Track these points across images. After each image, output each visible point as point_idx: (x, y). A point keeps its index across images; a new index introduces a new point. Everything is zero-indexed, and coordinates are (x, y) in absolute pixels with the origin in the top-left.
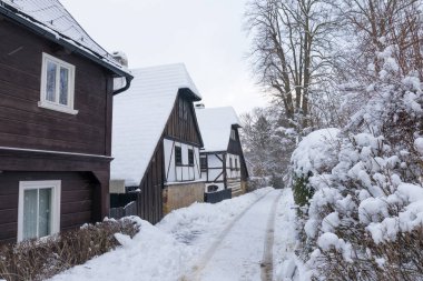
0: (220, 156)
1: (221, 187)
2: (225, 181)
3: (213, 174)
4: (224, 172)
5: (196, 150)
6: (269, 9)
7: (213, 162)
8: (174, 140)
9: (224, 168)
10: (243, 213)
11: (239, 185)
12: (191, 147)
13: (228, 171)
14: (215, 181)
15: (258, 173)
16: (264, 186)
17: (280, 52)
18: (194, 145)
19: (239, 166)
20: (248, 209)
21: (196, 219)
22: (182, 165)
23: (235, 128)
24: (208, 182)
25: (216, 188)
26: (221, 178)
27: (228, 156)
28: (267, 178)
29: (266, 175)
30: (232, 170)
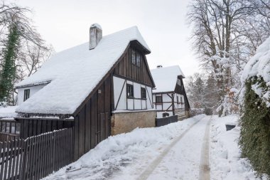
0: (170, 95)
1: (171, 114)
2: (173, 110)
3: (166, 106)
4: (173, 105)
5: (149, 89)
6: (201, 8)
7: (166, 99)
8: (126, 79)
9: (173, 102)
10: (181, 136)
11: (183, 113)
12: (144, 86)
13: (175, 104)
14: (167, 111)
15: (196, 106)
16: (200, 113)
17: (209, 32)
18: (146, 85)
19: (183, 101)
20: (187, 131)
21: (133, 145)
22: (133, 98)
23: (180, 78)
24: (162, 111)
25: (168, 115)
26: (171, 109)
27: (176, 95)
28: (202, 109)
29: (201, 107)
30: (178, 103)
